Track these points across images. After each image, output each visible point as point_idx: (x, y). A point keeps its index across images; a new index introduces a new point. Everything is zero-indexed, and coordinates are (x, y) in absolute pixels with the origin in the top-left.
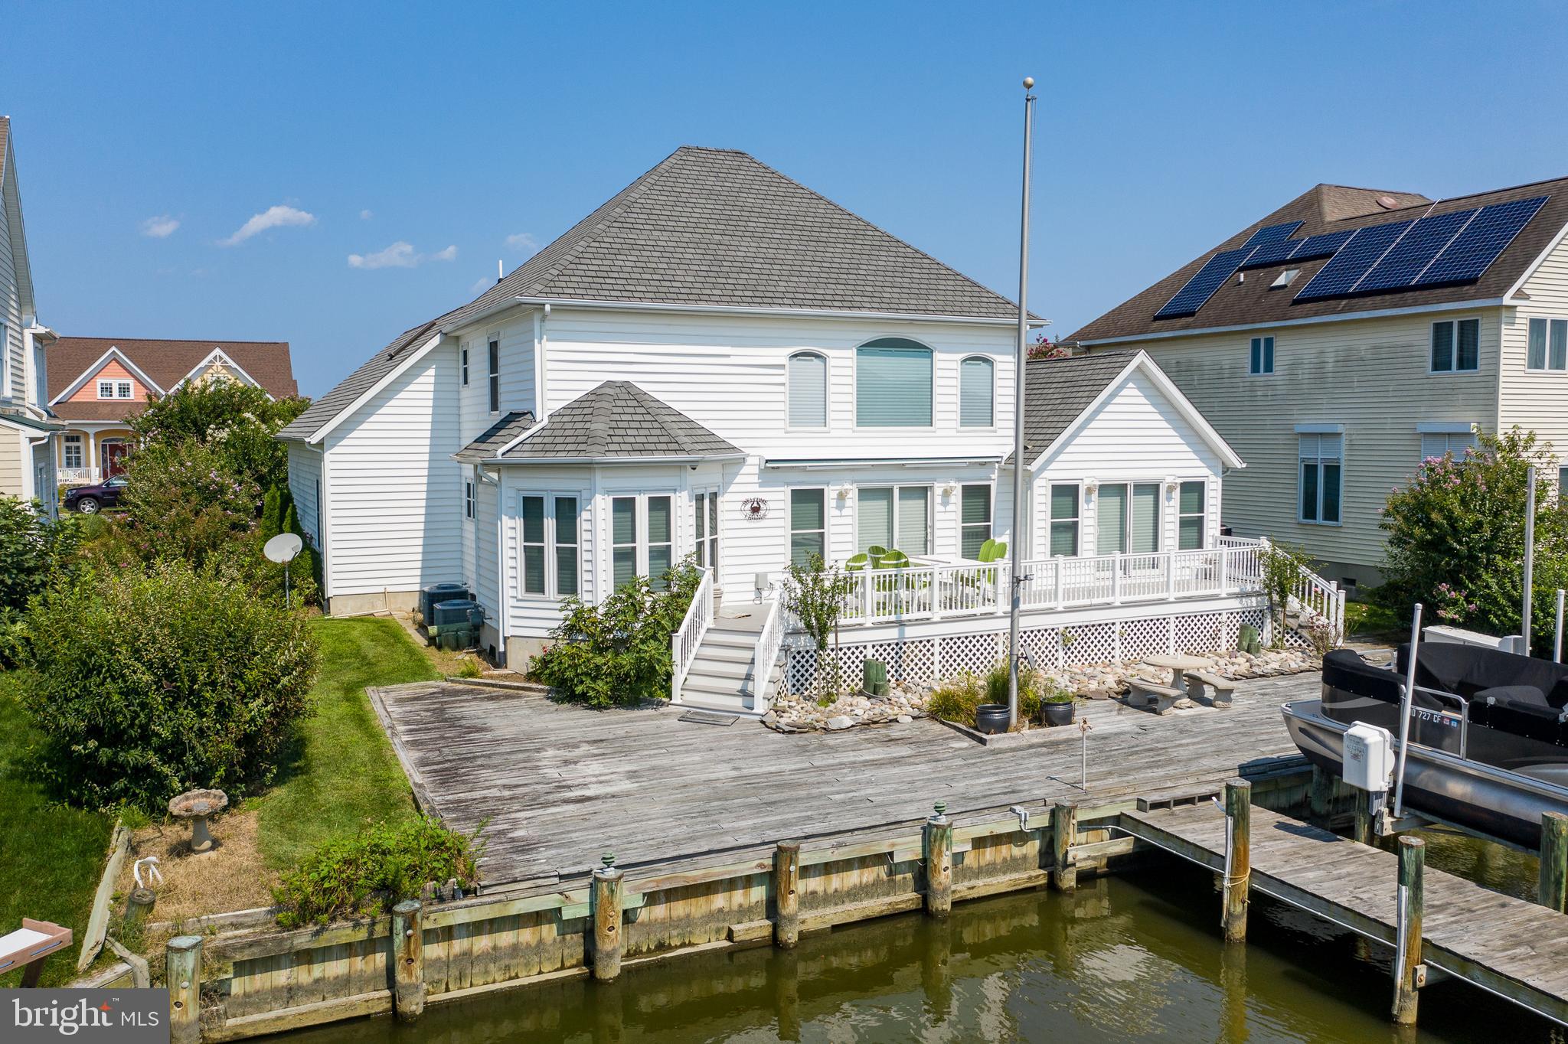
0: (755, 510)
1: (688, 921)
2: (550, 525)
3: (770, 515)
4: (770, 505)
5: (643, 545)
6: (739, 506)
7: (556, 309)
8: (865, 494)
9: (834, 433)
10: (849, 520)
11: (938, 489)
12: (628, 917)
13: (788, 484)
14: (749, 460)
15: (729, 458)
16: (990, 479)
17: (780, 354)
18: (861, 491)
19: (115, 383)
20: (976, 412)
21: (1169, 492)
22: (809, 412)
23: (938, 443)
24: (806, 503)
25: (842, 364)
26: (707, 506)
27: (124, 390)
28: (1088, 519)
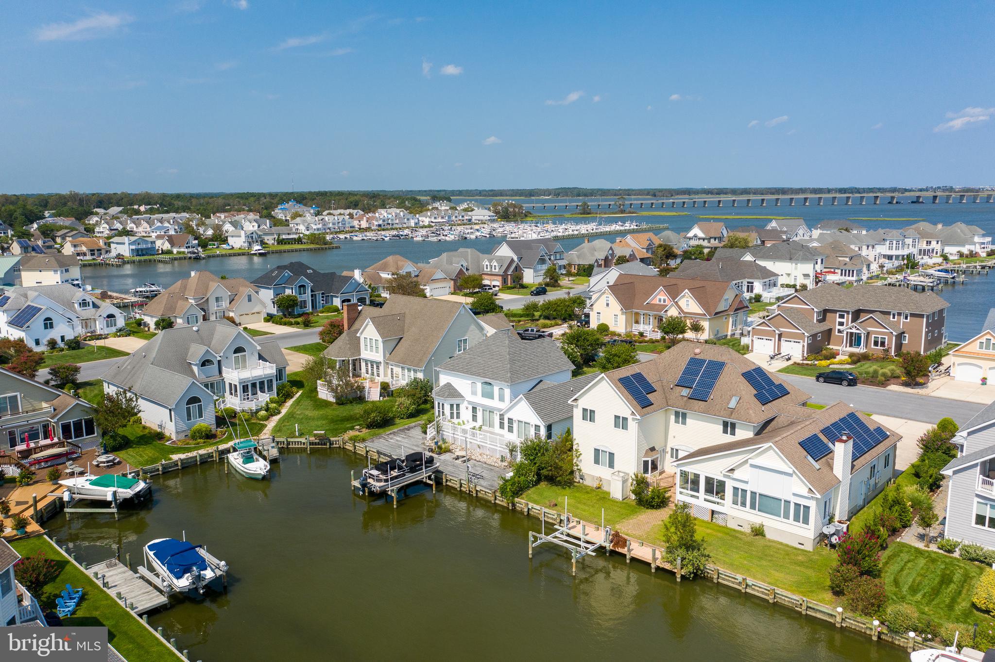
0: (467, 408)
4: (469, 408)
6: (465, 407)
7: (441, 369)
8: (484, 410)
9: (478, 398)
11: (495, 413)
13: (472, 405)
14: (466, 400)
15: (462, 399)
16: (503, 414)
17: (470, 382)
19: (662, 298)
20: (502, 399)
21: (532, 425)
22: (474, 393)
23: (495, 403)
24: (474, 409)
25: (479, 385)
26: (455, 406)
27: (664, 301)
28: (515, 426)
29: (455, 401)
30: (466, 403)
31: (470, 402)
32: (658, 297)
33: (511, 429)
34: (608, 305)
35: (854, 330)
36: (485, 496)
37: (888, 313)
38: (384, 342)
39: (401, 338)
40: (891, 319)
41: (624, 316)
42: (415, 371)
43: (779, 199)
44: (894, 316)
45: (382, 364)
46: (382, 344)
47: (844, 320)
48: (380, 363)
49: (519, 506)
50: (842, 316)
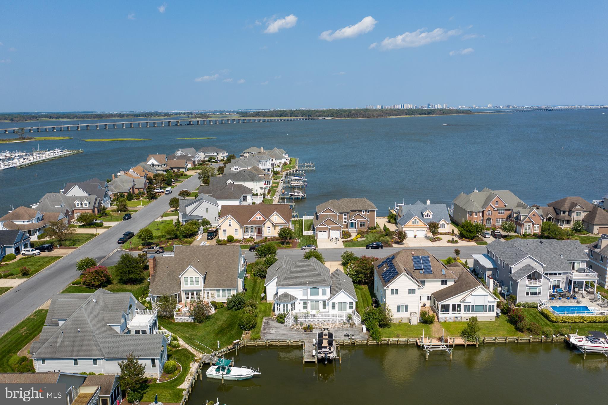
0: (299, 303)
1: (273, 343)
2: (278, 305)
3: (301, 304)
5: (286, 308)
8: (311, 302)
9: (308, 297)
10: (309, 304)
11: (320, 302)
12: (269, 343)
14: (299, 299)
15: (296, 299)
16: (326, 301)
17: (302, 289)
19: (259, 217)
20: (324, 294)
21: (348, 303)
22: (304, 294)
23: (321, 297)
24: (305, 303)
25: (308, 290)
26: (293, 304)
27: (260, 218)
28: (337, 306)
29: (292, 302)
30: (298, 301)
31: (301, 300)
32: (256, 217)
33: (334, 308)
34: (230, 225)
35: (353, 221)
36: (362, 343)
37: (361, 211)
39: (207, 273)
40: (363, 214)
41: (242, 230)
42: (229, 290)
43: (115, 124)
44: (363, 212)
46: (202, 279)
47: (346, 217)
48: (201, 291)
49: (383, 342)
50: (345, 215)
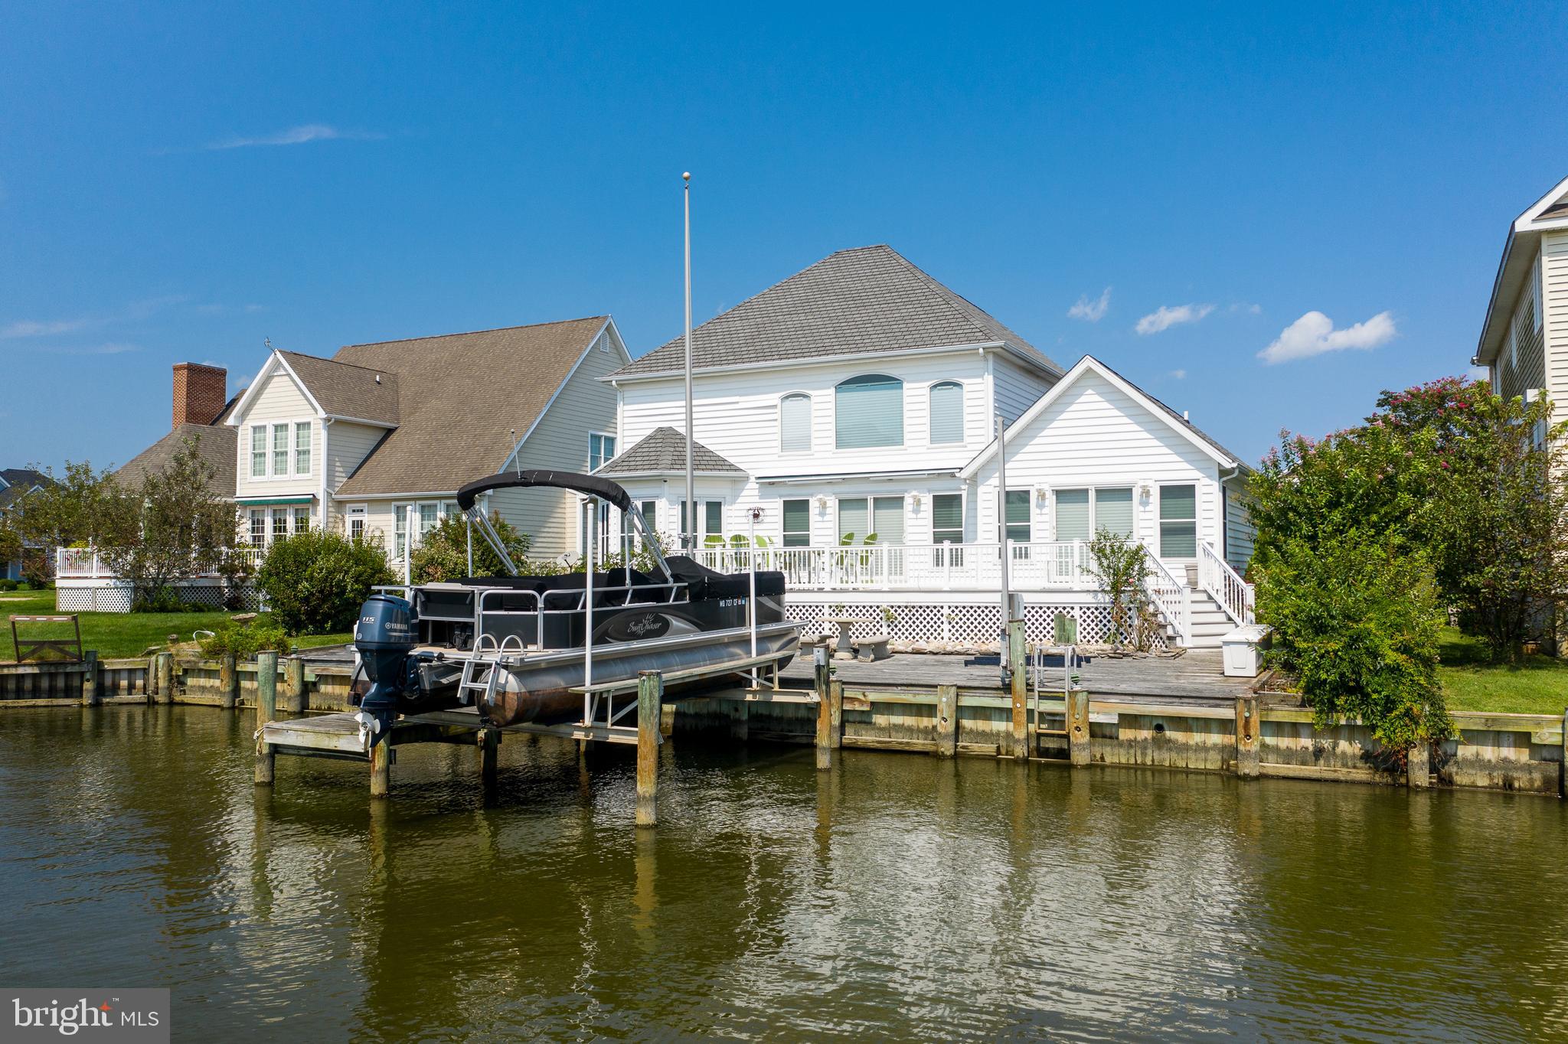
0: (756, 516)
3: (766, 520)
4: (767, 512)
6: (744, 513)
7: (621, 384)
8: (843, 504)
9: (817, 455)
10: (830, 525)
13: (780, 496)
14: (753, 479)
15: (735, 476)
16: (961, 490)
17: (774, 398)
18: (840, 501)
20: (945, 430)
21: (1143, 496)
22: (796, 442)
23: (909, 458)
24: (796, 510)
25: (823, 401)
26: (702, 511)
28: (1042, 519)
29: (701, 490)
31: (769, 483)
33: (1012, 542)
38: (334, 426)
39: (390, 431)
45: (321, 508)
46: (323, 435)
48: (313, 501)
